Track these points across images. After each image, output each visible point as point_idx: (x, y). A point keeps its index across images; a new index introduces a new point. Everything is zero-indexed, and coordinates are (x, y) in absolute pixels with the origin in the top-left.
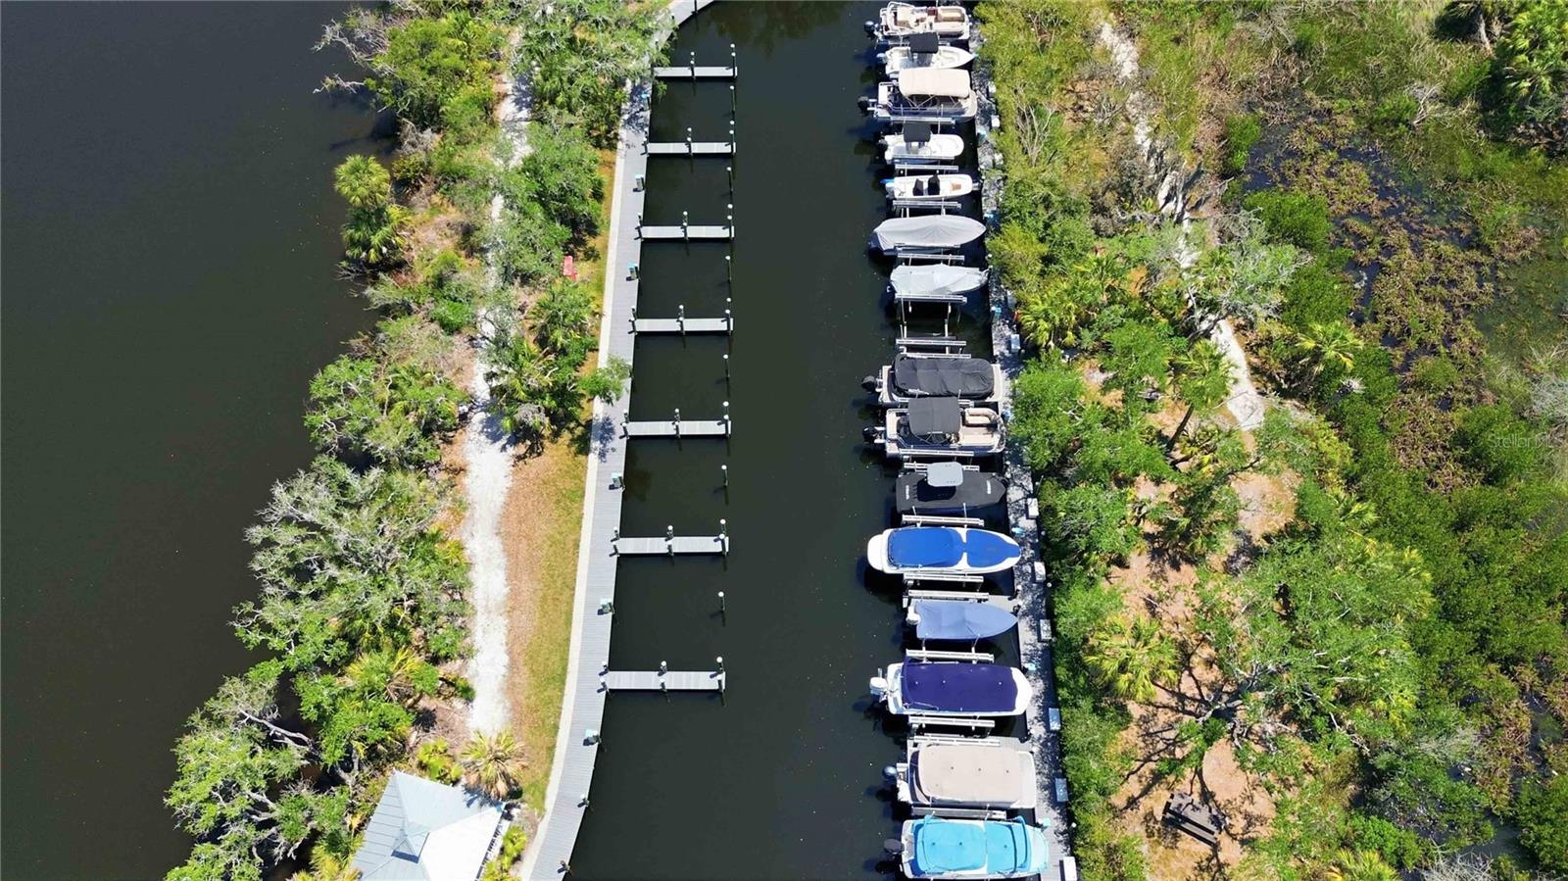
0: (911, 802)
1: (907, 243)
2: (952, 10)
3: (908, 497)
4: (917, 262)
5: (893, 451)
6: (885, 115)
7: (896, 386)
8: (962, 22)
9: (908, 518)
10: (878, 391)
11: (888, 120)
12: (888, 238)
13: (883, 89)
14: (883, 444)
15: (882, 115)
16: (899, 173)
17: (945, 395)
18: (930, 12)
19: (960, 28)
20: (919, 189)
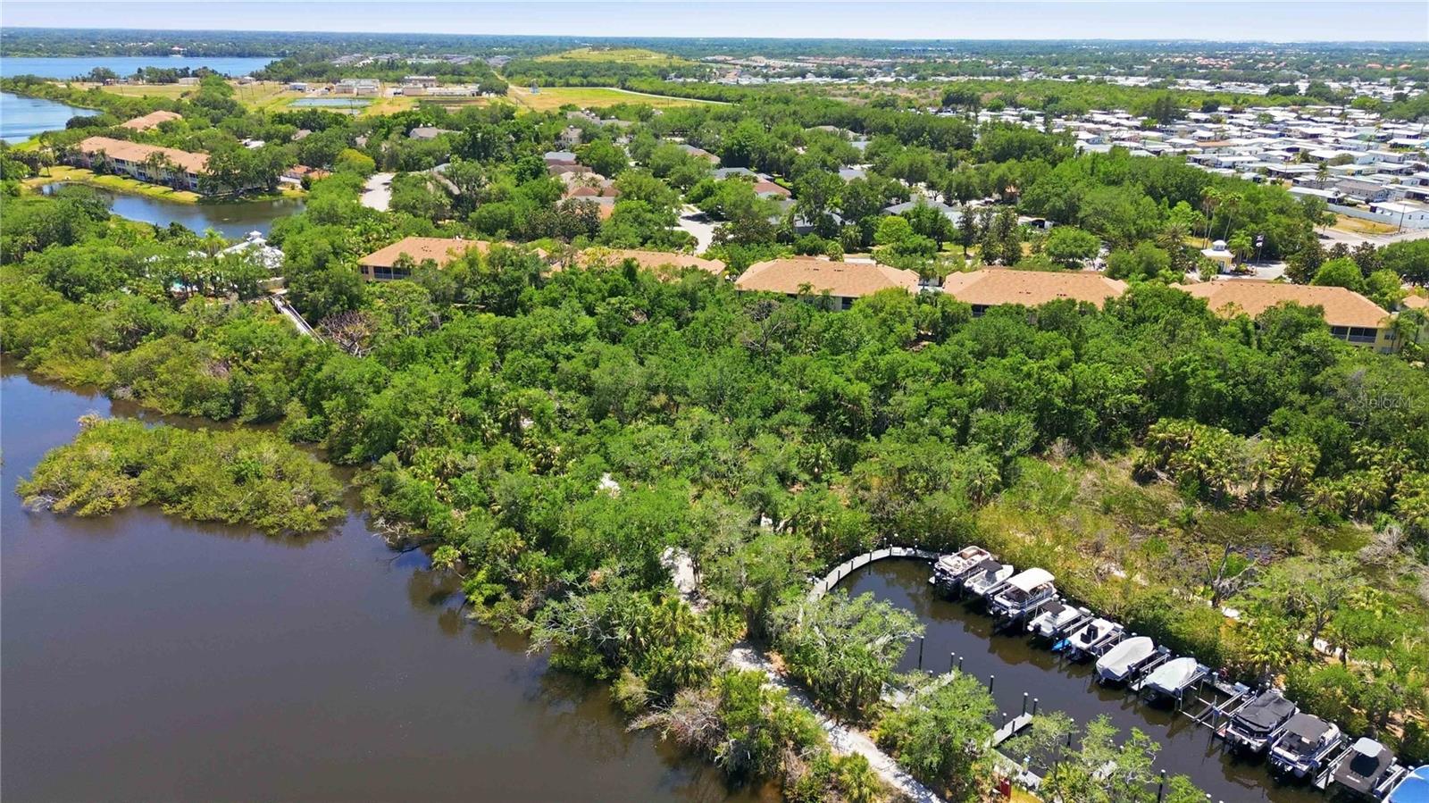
1: (1133, 663)
2: (970, 550)
3: (1358, 781)
4: (1155, 668)
5: (1305, 768)
6: (1018, 611)
7: (1252, 734)
8: (981, 553)
9: (1381, 788)
10: (1246, 743)
11: (1021, 614)
12: (1117, 668)
13: (997, 598)
14: (1294, 768)
15: (1016, 612)
16: (1068, 634)
17: (1284, 719)
18: (960, 555)
19: (985, 557)
20: (1085, 639)
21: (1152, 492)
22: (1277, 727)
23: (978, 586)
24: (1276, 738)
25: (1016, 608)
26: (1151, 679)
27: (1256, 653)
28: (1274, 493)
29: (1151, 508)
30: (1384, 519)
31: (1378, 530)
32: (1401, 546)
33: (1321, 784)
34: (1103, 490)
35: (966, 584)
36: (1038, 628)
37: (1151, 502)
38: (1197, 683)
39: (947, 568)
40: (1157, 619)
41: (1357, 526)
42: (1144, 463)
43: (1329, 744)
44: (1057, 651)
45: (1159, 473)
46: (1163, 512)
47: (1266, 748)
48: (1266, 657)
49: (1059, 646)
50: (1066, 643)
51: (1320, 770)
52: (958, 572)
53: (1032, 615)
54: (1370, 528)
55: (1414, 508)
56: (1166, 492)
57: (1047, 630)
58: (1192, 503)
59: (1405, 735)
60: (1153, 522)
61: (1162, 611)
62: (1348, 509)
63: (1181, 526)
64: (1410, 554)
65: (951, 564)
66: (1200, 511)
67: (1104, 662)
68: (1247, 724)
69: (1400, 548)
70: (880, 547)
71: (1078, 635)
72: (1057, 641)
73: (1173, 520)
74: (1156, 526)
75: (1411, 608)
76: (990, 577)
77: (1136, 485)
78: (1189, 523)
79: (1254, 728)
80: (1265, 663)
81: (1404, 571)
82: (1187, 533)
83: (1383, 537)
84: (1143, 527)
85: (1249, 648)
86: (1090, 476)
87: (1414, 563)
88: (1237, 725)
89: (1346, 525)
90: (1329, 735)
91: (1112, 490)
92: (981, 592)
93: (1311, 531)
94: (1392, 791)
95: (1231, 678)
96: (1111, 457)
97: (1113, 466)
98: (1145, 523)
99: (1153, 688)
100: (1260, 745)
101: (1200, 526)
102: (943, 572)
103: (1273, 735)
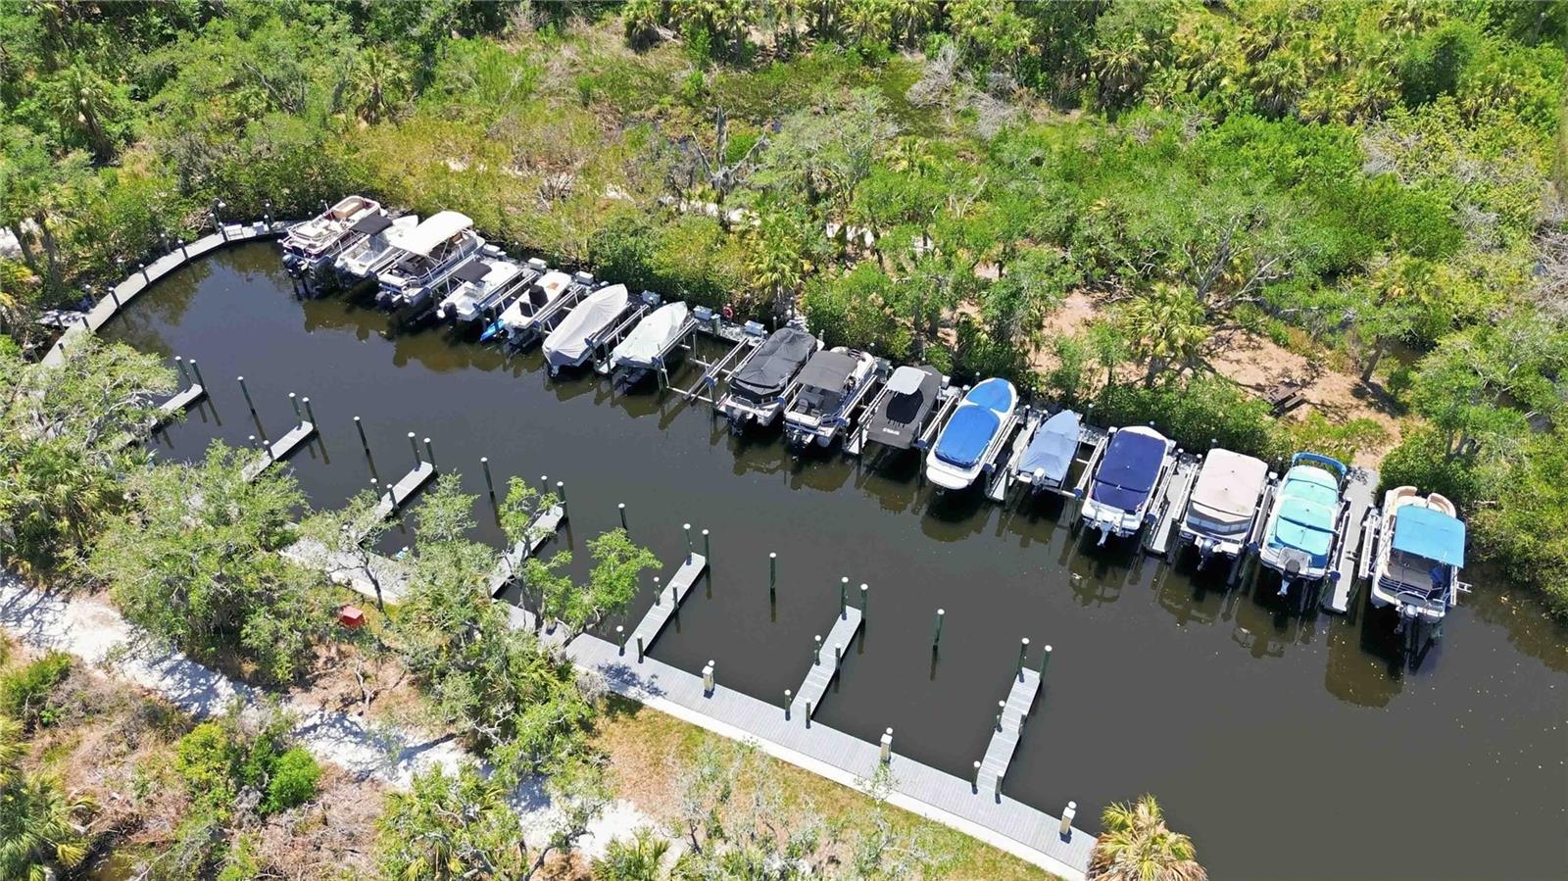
0: (1241, 546)
1: (596, 331)
2: (346, 204)
3: (897, 433)
4: (626, 332)
5: (829, 432)
6: (418, 290)
7: (757, 400)
8: (367, 206)
9: (925, 437)
10: (750, 416)
11: (425, 293)
12: (568, 347)
13: (385, 277)
14: (816, 436)
15: (414, 292)
16: (499, 310)
17: (802, 364)
18: (329, 218)
19: (371, 211)
20: (525, 310)
21: (652, 60)
22: (790, 381)
23: (356, 262)
24: (791, 397)
25: (415, 286)
26: (619, 352)
27: (761, 273)
28: (810, 34)
29: (649, 84)
30: (937, 41)
31: (931, 58)
32: (957, 74)
33: (854, 449)
34: (584, 70)
35: (338, 264)
36: (451, 311)
37: (651, 75)
38: (688, 338)
39: (302, 244)
40: (629, 253)
41: (908, 57)
42: (637, 18)
43: (861, 386)
44: (490, 339)
45: (662, 32)
46: (666, 87)
47: (779, 416)
48: (776, 276)
49: (491, 331)
50: (500, 325)
51: (851, 429)
52: (321, 246)
53: (443, 291)
54: (923, 57)
55: (969, 16)
56: (672, 56)
57: (466, 311)
58: (705, 67)
59: (959, 340)
60: (651, 104)
61: (632, 240)
62: (896, 38)
63: (689, 103)
64: (968, 82)
65: (310, 234)
66: (716, 75)
67: (552, 343)
68: (749, 387)
69: (957, 75)
70: (203, 234)
71: (515, 308)
72: (488, 324)
73: (678, 96)
74: (657, 107)
75: (969, 155)
76: (378, 243)
77: (630, 54)
78: (697, 99)
79: (759, 391)
80: (775, 284)
81: (962, 106)
82: (696, 111)
83: (937, 66)
84: (636, 113)
85: (752, 267)
86: (567, 52)
87: (973, 93)
88: (738, 392)
89: (894, 59)
90: (860, 373)
91: (596, 68)
92: (361, 272)
93: (853, 76)
94: (940, 436)
95: (739, 317)
96: (599, 20)
97: (601, 33)
98: (640, 108)
99: (625, 365)
100: (769, 414)
101: (714, 98)
102: (296, 251)
103: (783, 396)
